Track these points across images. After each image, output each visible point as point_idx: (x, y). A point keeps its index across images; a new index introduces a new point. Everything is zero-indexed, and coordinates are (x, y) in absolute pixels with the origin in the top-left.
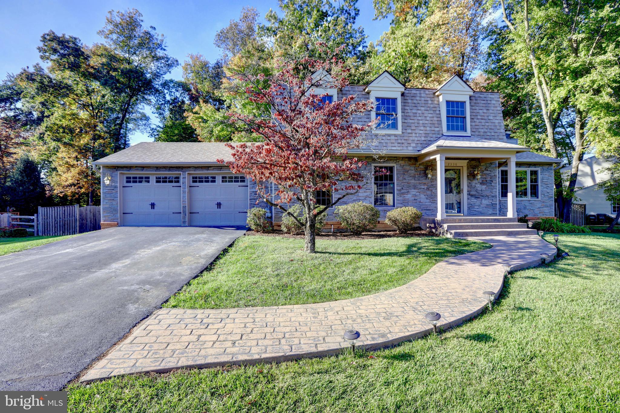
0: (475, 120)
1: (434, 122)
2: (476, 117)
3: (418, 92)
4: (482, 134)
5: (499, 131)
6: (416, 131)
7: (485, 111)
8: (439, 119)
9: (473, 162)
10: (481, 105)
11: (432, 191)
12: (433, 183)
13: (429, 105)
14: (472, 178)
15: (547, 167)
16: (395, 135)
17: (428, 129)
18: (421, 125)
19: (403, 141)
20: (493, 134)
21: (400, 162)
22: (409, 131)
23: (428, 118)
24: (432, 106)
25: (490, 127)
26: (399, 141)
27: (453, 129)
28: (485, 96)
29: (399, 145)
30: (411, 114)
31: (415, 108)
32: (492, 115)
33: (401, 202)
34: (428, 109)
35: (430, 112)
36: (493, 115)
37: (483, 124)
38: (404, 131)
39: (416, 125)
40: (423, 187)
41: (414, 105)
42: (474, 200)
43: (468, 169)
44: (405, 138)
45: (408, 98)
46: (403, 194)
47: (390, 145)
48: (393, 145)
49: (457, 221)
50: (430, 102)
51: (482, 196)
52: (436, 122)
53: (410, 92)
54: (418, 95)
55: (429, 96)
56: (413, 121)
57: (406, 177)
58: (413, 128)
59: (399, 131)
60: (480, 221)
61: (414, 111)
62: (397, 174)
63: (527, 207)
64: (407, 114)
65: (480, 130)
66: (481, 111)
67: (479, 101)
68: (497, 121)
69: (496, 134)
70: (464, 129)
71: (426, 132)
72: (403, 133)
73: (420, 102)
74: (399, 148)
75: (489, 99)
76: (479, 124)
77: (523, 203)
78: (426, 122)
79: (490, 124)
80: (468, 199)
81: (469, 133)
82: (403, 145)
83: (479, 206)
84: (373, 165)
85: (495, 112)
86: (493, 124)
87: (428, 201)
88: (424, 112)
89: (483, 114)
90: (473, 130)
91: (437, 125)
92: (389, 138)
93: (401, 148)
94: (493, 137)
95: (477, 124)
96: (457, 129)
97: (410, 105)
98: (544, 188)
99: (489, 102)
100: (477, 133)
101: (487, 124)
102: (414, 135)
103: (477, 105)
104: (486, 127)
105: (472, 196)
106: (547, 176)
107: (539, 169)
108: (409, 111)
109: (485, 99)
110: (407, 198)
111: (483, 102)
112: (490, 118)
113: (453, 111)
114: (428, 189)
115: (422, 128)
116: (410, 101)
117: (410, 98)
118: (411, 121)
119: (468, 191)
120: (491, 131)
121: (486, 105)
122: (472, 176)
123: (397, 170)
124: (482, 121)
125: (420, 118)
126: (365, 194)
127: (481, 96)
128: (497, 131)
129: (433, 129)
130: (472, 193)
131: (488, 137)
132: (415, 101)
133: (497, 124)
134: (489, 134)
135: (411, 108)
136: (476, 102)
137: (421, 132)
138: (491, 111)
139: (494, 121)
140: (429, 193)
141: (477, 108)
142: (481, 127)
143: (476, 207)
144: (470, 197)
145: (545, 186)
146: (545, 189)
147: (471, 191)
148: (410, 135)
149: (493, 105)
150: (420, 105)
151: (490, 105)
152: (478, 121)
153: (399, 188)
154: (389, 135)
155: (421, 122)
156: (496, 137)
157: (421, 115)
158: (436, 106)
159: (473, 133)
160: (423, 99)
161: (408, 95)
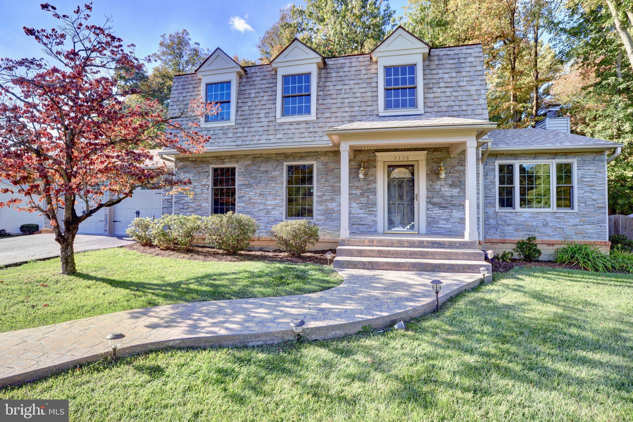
0: (435, 90)
1: (366, 99)
2: (437, 85)
3: (347, 61)
4: (444, 109)
5: (476, 102)
6: (338, 115)
7: (454, 75)
8: (375, 94)
9: (436, 154)
10: (449, 66)
11: (368, 197)
12: (370, 186)
13: (362, 77)
14: (435, 177)
15: (592, 156)
16: (307, 123)
17: (356, 109)
18: (346, 105)
19: (316, 129)
20: (464, 108)
21: (322, 158)
22: (328, 115)
23: (358, 95)
24: (366, 76)
25: (460, 98)
26: (311, 130)
27: (397, 106)
28: (456, 52)
29: (311, 135)
30: (334, 92)
31: (341, 83)
32: (465, 79)
33: (322, 213)
34: (360, 81)
35: (362, 85)
36: (468, 79)
37: (448, 94)
38: (319, 115)
39: (339, 105)
40: (355, 192)
41: (339, 79)
42: (437, 212)
43: (428, 164)
44: (320, 125)
45: (332, 71)
46: (326, 201)
47: (298, 135)
48: (302, 135)
49: (366, 243)
50: (364, 72)
51: (453, 205)
52: (370, 99)
53: (336, 62)
54: (348, 65)
55: (363, 64)
56: (335, 101)
57: (329, 178)
58: (334, 110)
59: (313, 116)
60: (406, 244)
61: (338, 87)
62: (318, 175)
63: (550, 224)
64: (328, 93)
65: (441, 104)
66: (446, 76)
67: (444, 62)
68: (474, 88)
69: (470, 108)
70: (413, 104)
71: (353, 114)
72: (317, 118)
73: (349, 74)
74: (310, 139)
75: (463, 56)
76: (442, 95)
77: (541, 217)
78: (355, 100)
79: (461, 93)
80: (428, 209)
81: (421, 108)
82: (316, 135)
83: (447, 220)
84: (286, 164)
85: (472, 74)
86: (466, 93)
87: (363, 211)
88: (352, 86)
89: (449, 80)
90: (429, 105)
91: (370, 103)
92: (298, 126)
93: (312, 139)
94: (464, 113)
95: (438, 95)
96: (404, 106)
97: (334, 79)
98: (586, 192)
99: (462, 60)
100: (436, 109)
101: (456, 94)
102: (333, 119)
103: (442, 67)
104: (453, 99)
105: (434, 204)
106: (591, 172)
107: (574, 161)
108: (331, 88)
109: (456, 56)
110: (330, 207)
111: (451, 62)
112: (461, 84)
113: (396, 81)
114: (362, 194)
115: (347, 109)
116: (334, 75)
117: (335, 70)
118: (332, 101)
119: (427, 198)
120: (461, 103)
121: (458, 65)
122: (434, 174)
123: (317, 169)
124: (447, 90)
125: (346, 96)
126: (274, 202)
127: (449, 53)
128: (471, 102)
129: (364, 108)
130: (435, 200)
131: (455, 113)
132: (341, 74)
133: (473, 92)
134: (456, 108)
135: (334, 83)
136: (440, 62)
137: (345, 114)
138: (464, 74)
139: (468, 88)
140: (363, 200)
141: (441, 71)
142: (444, 99)
143: (441, 222)
144: (430, 206)
145: (587, 189)
146: (589, 194)
147: (433, 197)
148: (328, 120)
149: (468, 65)
150: (349, 78)
151: (463, 65)
152: (439, 90)
153: (319, 194)
154: (298, 123)
155: (347, 101)
156: (470, 112)
157: (348, 91)
158: (373, 76)
159: (429, 110)
160: (354, 69)
161: (332, 67)
